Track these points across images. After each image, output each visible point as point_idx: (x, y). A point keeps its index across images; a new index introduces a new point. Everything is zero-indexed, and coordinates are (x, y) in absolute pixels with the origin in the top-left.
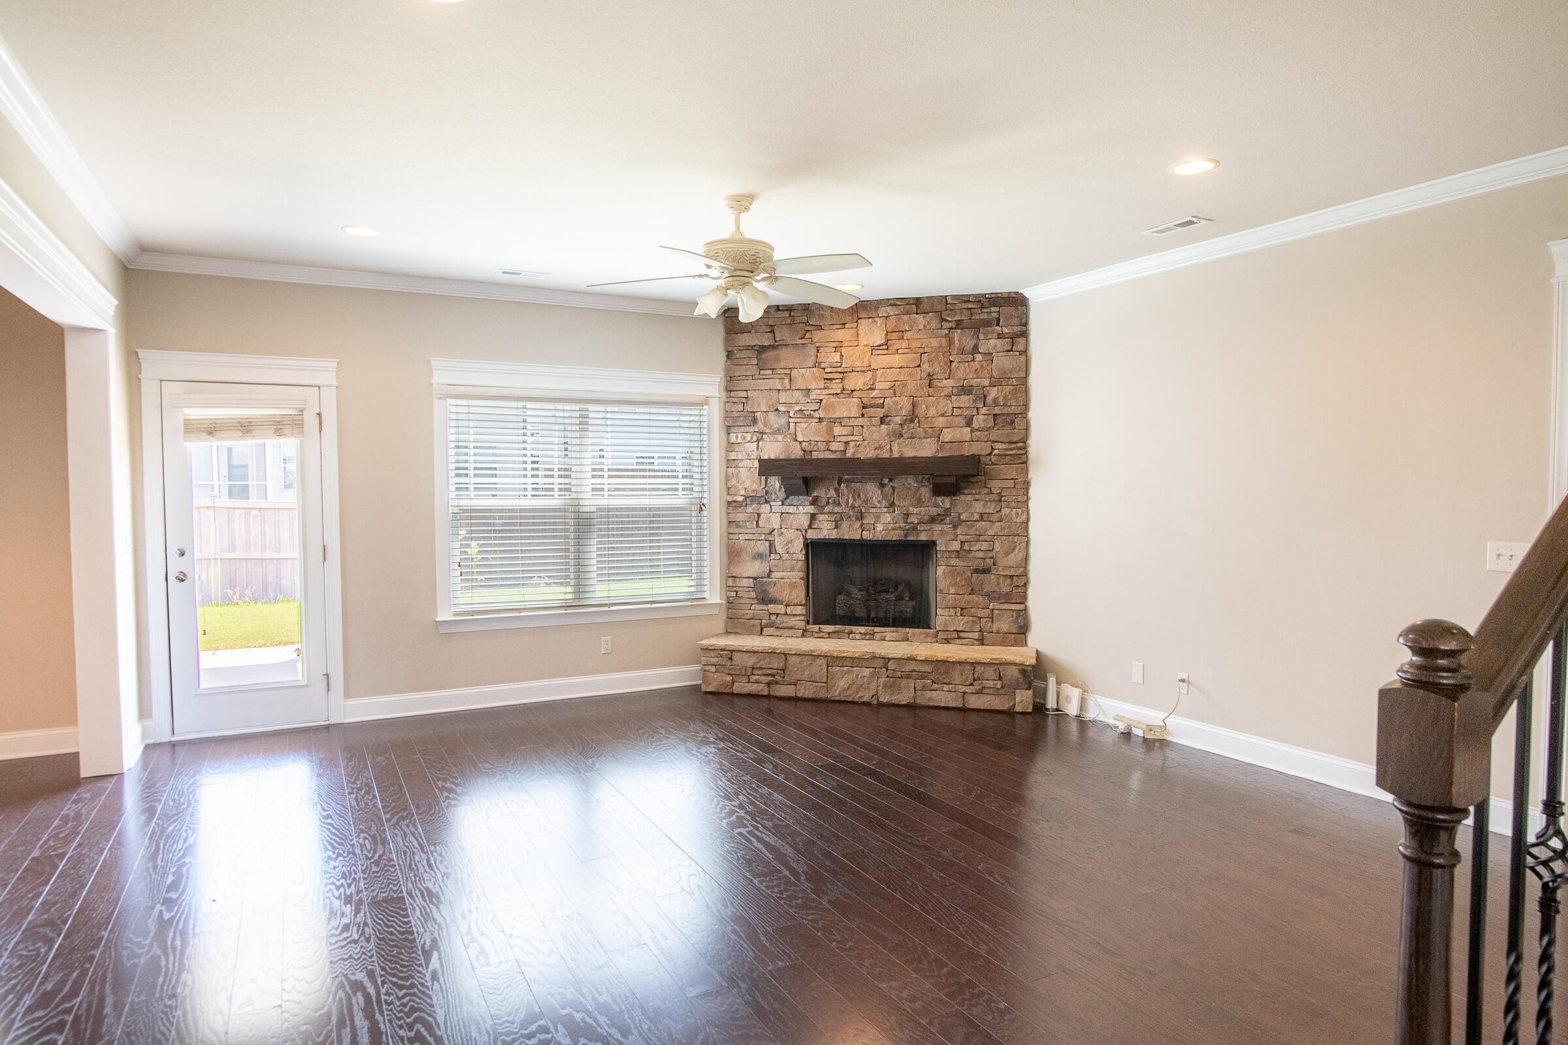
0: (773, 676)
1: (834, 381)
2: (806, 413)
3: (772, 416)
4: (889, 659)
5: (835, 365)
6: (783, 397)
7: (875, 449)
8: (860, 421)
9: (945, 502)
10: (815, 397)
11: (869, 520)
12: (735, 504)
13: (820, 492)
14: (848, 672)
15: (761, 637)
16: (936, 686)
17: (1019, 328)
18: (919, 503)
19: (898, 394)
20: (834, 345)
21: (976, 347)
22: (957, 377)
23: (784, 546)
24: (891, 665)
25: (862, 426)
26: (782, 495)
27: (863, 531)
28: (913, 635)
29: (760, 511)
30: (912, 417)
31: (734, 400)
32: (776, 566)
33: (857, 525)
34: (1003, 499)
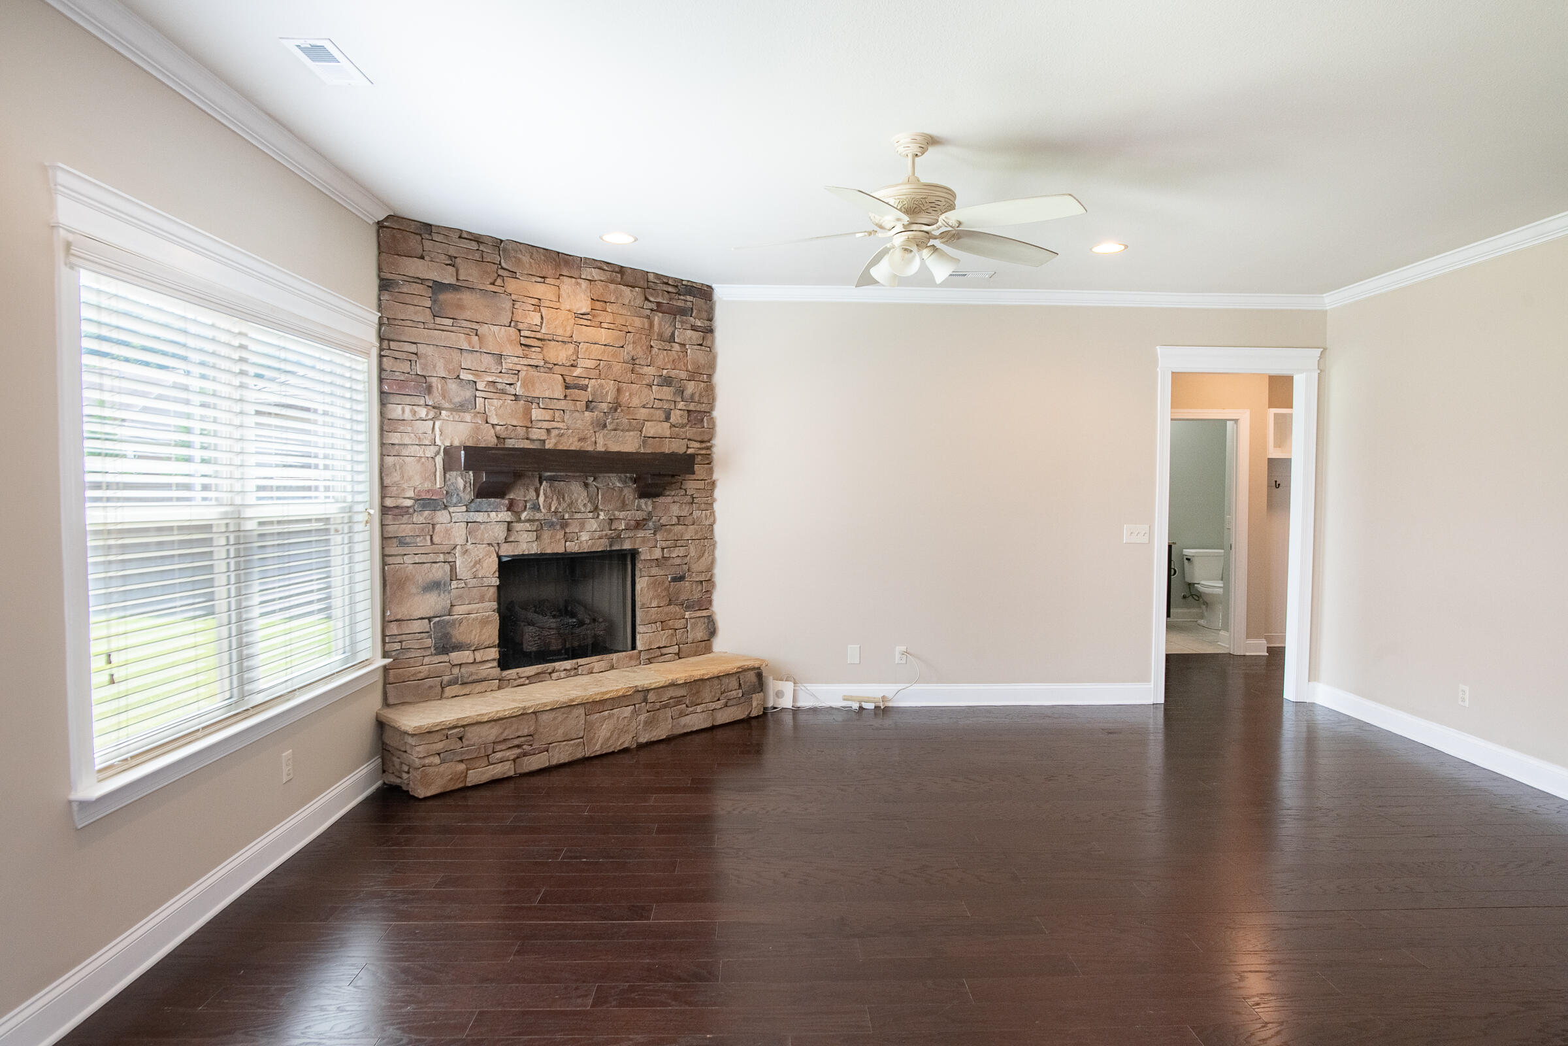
0: (518, 746)
1: (533, 349)
2: (499, 386)
3: (453, 386)
4: (648, 690)
5: (534, 328)
6: (468, 361)
7: (579, 440)
8: (563, 404)
9: (647, 505)
10: (511, 366)
11: (573, 528)
12: (397, 511)
13: (516, 494)
14: (610, 716)
15: (444, 701)
16: (690, 709)
17: (707, 323)
18: (623, 507)
19: (603, 376)
20: (535, 301)
21: (673, 334)
22: (656, 365)
23: (471, 569)
24: (651, 697)
25: (563, 411)
26: (468, 496)
27: (566, 541)
28: (618, 660)
29: (436, 520)
30: (616, 406)
31: (397, 354)
32: (460, 597)
33: (560, 535)
34: (696, 501)
